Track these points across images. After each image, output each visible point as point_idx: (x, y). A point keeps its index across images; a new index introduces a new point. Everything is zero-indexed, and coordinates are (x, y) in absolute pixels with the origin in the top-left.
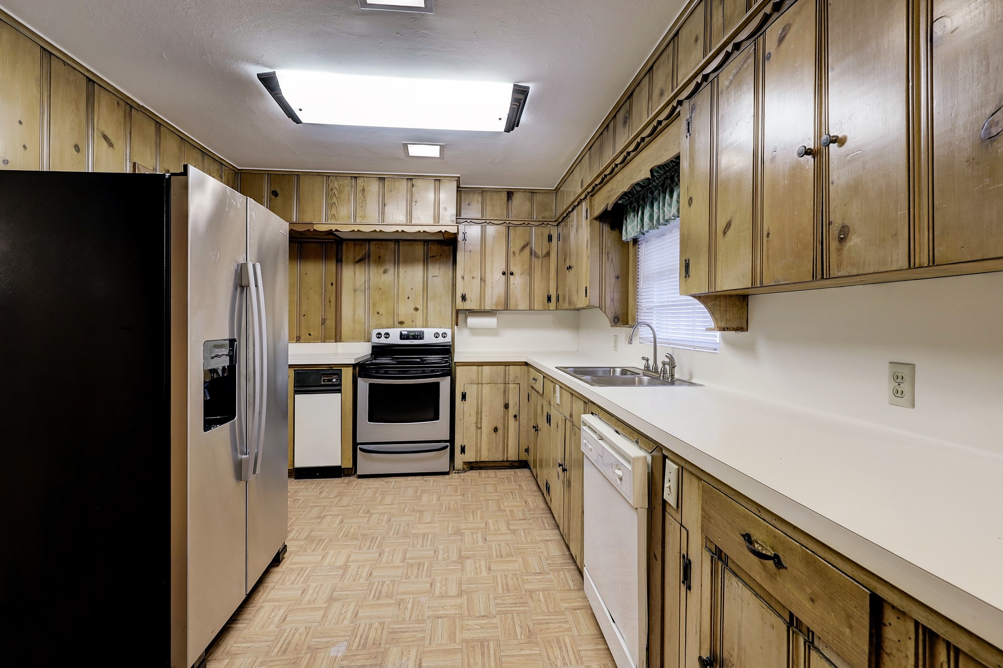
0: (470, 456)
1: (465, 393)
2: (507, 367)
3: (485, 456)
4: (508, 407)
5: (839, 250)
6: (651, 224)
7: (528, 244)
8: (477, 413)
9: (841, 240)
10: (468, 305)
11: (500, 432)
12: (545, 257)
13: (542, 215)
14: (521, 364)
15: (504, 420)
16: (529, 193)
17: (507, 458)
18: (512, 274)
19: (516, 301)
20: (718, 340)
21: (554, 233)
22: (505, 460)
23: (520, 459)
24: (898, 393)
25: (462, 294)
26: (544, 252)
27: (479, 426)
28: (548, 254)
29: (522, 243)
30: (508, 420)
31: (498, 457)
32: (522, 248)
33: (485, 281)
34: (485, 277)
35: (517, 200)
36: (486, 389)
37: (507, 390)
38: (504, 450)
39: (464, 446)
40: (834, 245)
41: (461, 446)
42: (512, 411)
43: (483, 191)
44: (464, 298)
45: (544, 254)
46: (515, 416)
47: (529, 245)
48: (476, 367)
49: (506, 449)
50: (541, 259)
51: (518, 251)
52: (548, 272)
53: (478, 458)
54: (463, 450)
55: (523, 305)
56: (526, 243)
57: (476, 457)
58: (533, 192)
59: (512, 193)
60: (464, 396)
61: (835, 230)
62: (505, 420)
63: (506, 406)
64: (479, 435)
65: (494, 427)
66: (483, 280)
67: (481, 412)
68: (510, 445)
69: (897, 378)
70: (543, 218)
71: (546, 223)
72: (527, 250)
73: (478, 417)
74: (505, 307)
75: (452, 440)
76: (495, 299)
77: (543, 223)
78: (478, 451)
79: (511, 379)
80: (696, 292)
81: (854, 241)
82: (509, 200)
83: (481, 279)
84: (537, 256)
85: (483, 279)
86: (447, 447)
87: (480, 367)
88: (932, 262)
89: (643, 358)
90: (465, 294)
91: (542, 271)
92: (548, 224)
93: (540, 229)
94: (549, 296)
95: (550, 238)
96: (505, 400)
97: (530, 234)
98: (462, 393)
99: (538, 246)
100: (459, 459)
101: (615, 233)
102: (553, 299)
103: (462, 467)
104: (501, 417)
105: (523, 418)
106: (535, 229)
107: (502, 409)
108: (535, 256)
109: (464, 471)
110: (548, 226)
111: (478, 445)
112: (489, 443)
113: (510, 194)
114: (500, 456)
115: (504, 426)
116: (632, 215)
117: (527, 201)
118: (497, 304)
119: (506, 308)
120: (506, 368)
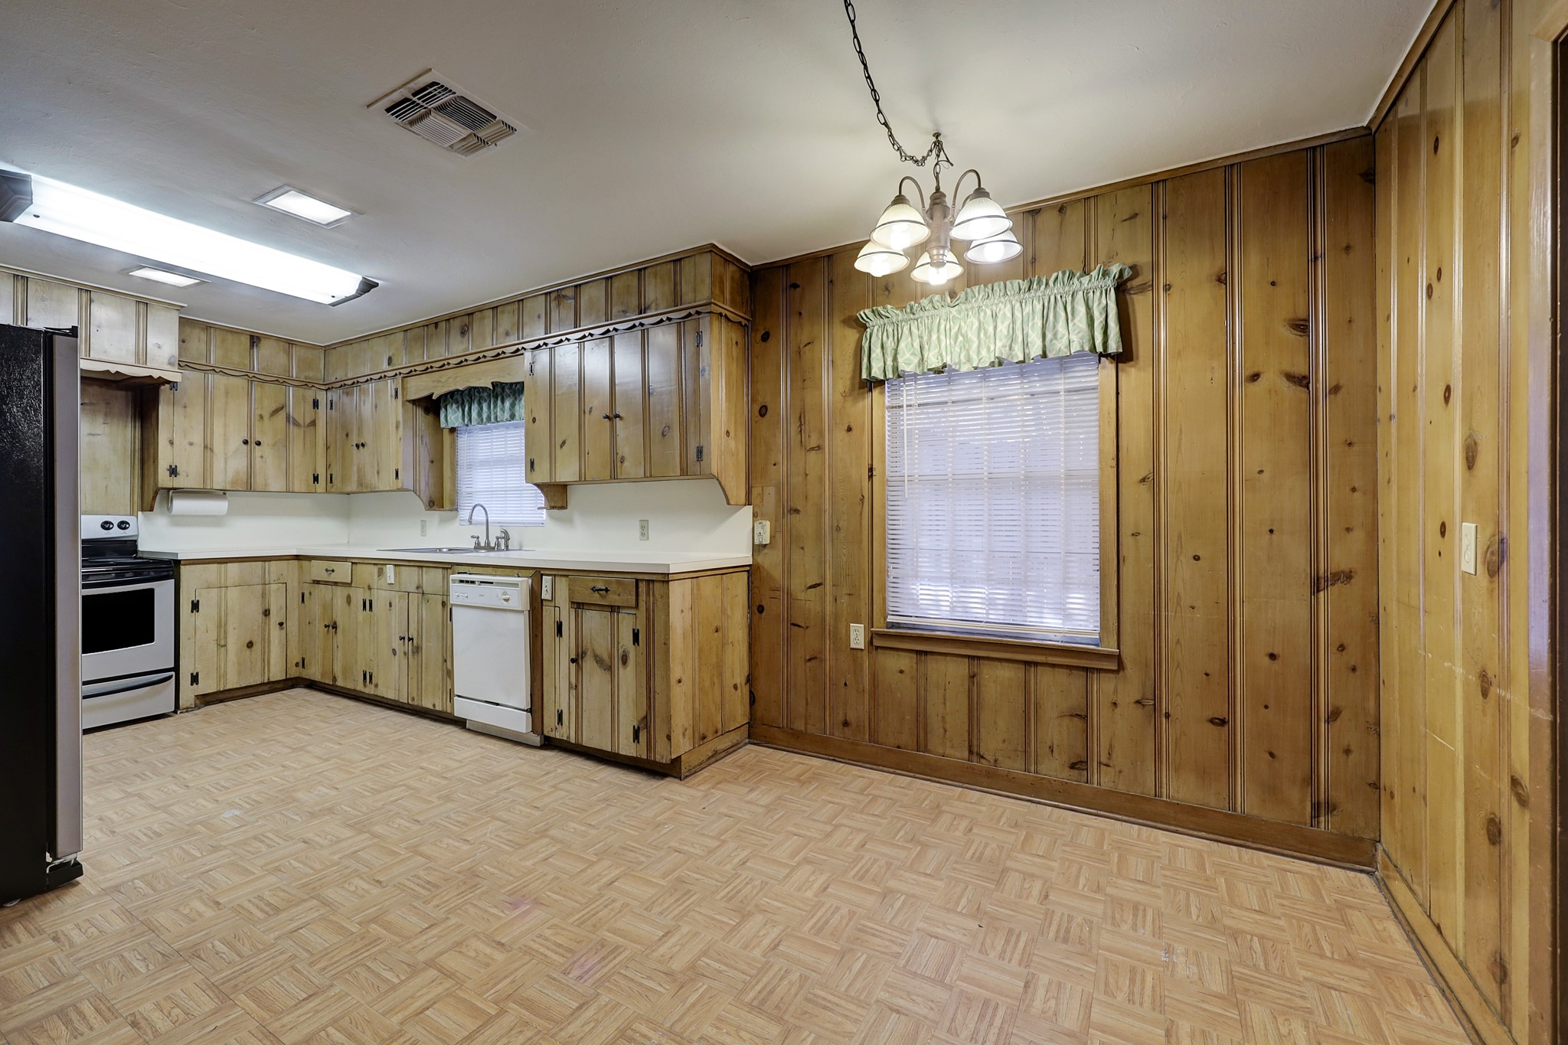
0: (207, 686)
1: (198, 601)
2: (267, 563)
3: (232, 683)
4: (269, 614)
5: (621, 467)
6: (479, 420)
7: (282, 408)
8: (219, 626)
9: (622, 462)
10: (178, 482)
11: (257, 647)
12: (309, 425)
13: (305, 374)
14: (288, 558)
15: (263, 631)
16: (285, 344)
17: (269, 679)
18: (258, 444)
19: (265, 480)
20: (544, 516)
21: (322, 397)
22: (266, 681)
23: (288, 677)
24: (643, 534)
25: (171, 466)
26: (308, 421)
27: (223, 643)
28: (313, 423)
29: (274, 407)
30: (269, 630)
31: (256, 679)
32: (273, 412)
33: (212, 450)
34: (212, 444)
35: (265, 349)
36: (233, 594)
37: (267, 593)
38: (264, 670)
39: (197, 674)
40: (619, 464)
41: (192, 674)
42: (275, 618)
43: (208, 327)
44: (173, 471)
45: (306, 425)
46: (281, 624)
47: (284, 409)
48: (216, 565)
49: (266, 668)
50: (302, 429)
51: (268, 415)
52: (314, 445)
53: (222, 686)
54: (195, 679)
55: (276, 484)
56: (281, 406)
57: (218, 684)
58: (291, 343)
59: (259, 339)
60: (195, 606)
61: (619, 457)
62: (265, 631)
63: (266, 613)
64: (222, 656)
65: (247, 641)
66: (207, 448)
67: (226, 625)
68: (272, 662)
69: (643, 527)
70: (306, 378)
71: (310, 385)
72: (282, 415)
73: (220, 631)
74: (248, 485)
75: (176, 668)
76: (230, 475)
77: (306, 385)
78: (222, 676)
79: (274, 577)
80: (539, 481)
81: (626, 464)
82: (253, 346)
83: (205, 447)
84: (296, 424)
85: (209, 446)
86: (171, 677)
87: (223, 565)
88: (651, 476)
89: (473, 537)
90: (176, 466)
91: (304, 443)
92: (313, 386)
93: (301, 390)
94: (316, 475)
95: (316, 404)
96: (265, 606)
97: (286, 395)
98: (193, 602)
99: (299, 409)
100: (188, 694)
101: (430, 418)
102: (322, 479)
103: (193, 703)
104: (258, 627)
105: (293, 625)
106: (293, 390)
107: (260, 616)
108: (294, 424)
109: (197, 707)
110: (313, 388)
111: (220, 668)
112: (239, 664)
113: (255, 340)
114: (257, 678)
115: (263, 639)
116: (454, 406)
117: (281, 353)
118: (233, 483)
119: (249, 487)
120: (265, 565)
